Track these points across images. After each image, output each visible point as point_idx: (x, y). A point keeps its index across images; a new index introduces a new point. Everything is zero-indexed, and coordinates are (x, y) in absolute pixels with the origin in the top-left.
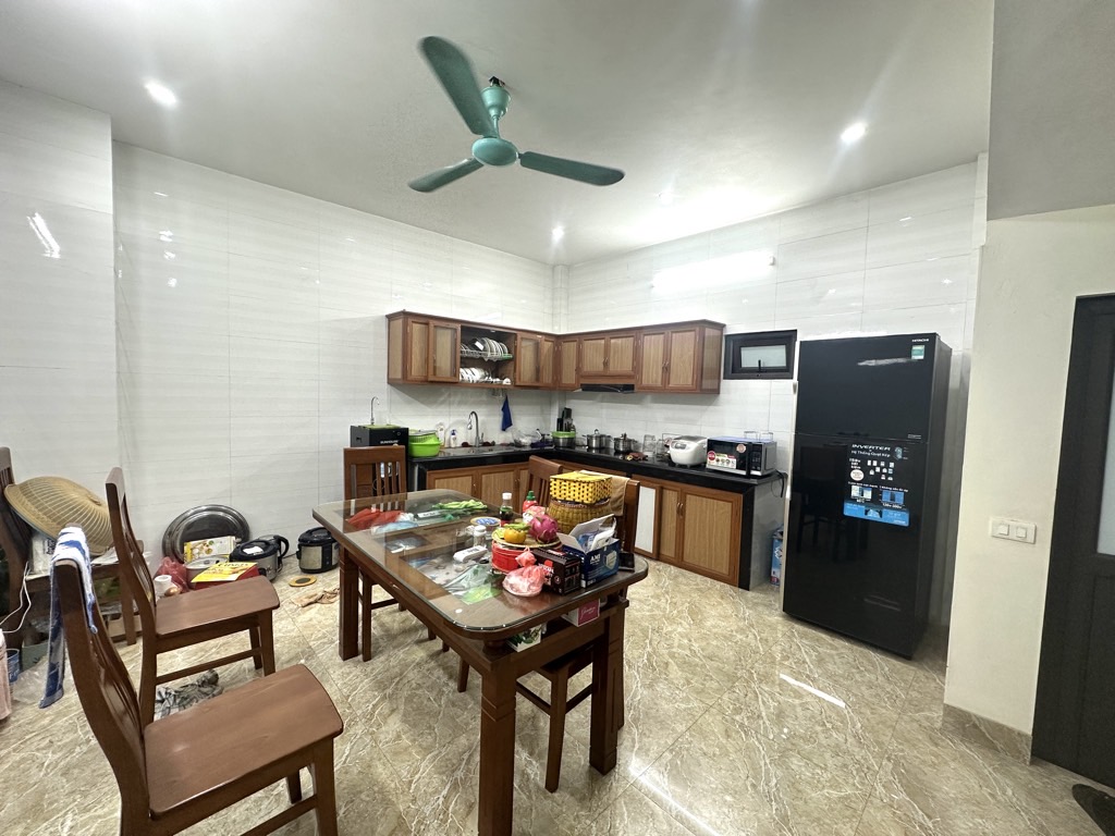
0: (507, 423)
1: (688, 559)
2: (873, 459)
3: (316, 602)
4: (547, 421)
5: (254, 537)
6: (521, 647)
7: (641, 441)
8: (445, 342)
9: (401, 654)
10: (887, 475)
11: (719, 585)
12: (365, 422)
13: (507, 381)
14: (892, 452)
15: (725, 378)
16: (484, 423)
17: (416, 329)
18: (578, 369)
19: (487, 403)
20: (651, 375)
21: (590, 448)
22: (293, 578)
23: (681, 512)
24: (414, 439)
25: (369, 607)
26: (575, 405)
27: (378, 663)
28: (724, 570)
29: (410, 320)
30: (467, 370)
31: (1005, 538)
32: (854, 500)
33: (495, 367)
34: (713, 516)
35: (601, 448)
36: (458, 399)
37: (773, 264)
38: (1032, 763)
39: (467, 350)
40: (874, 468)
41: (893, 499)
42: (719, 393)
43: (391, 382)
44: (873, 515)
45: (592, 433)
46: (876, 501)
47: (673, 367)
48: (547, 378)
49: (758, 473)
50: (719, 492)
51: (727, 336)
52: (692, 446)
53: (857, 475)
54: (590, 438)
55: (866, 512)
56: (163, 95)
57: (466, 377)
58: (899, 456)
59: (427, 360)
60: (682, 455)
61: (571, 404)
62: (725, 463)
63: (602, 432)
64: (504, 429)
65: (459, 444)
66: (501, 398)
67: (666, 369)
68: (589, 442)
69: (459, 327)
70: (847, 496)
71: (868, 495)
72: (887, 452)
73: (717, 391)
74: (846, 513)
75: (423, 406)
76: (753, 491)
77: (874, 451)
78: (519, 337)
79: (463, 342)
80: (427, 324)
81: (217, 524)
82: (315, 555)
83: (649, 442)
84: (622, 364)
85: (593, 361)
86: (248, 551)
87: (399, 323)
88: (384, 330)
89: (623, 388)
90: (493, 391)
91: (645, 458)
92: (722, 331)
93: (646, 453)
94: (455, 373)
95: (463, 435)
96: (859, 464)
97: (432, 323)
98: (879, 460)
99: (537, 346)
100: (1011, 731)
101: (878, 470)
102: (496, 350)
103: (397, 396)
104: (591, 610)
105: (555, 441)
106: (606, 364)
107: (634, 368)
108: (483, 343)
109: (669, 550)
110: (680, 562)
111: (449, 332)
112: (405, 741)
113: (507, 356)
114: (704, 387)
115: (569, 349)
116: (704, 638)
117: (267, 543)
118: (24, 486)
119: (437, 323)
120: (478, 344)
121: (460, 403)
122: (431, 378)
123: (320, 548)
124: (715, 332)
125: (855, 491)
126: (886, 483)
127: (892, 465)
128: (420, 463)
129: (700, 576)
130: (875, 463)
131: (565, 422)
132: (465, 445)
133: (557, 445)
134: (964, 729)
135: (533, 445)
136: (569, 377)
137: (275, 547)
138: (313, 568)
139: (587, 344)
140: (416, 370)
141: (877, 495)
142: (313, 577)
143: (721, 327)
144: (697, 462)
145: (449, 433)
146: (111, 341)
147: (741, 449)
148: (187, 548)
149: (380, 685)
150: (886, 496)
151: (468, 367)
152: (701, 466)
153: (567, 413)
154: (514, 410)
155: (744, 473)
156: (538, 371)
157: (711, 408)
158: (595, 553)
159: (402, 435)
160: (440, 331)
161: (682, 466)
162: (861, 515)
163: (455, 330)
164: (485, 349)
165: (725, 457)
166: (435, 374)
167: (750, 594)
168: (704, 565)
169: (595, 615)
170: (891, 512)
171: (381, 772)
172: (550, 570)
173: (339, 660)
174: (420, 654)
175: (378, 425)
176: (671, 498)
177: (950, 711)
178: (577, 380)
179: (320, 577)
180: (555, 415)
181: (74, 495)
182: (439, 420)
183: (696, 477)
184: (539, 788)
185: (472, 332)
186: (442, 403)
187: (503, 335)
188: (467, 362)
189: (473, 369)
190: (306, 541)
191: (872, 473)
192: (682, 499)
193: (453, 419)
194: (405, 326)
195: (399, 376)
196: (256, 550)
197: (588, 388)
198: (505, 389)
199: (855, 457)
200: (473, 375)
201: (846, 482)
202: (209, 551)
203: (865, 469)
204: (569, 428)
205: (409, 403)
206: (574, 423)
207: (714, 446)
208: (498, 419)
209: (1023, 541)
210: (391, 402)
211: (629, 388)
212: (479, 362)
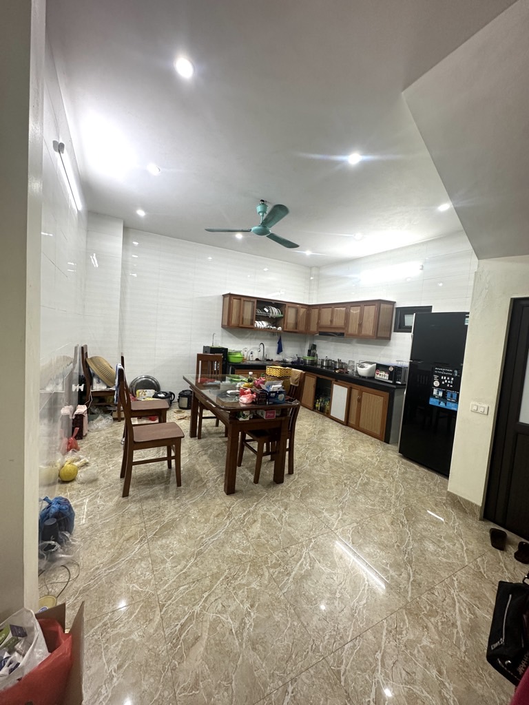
0: (280, 350)
1: (362, 426)
2: (444, 375)
3: (183, 419)
4: (302, 351)
5: (162, 390)
6: (241, 419)
7: (347, 363)
8: (248, 309)
9: (213, 439)
10: (450, 384)
11: (373, 439)
12: (210, 345)
13: (280, 328)
14: (453, 372)
15: (395, 331)
16: (267, 349)
17: (235, 301)
18: (318, 323)
19: (270, 339)
20: (353, 329)
21: (322, 366)
22: (175, 410)
23: (359, 401)
24: (230, 353)
25: (201, 418)
26: (317, 342)
27: (203, 441)
28: (378, 432)
29: (232, 298)
30: (260, 322)
31: (476, 412)
32: (434, 397)
33: (274, 321)
34: (374, 403)
35: (328, 367)
36: (255, 336)
37: (422, 269)
38: (480, 520)
39: (259, 312)
40: (444, 380)
41: (452, 396)
42: (390, 339)
43: (223, 326)
44: (442, 404)
45: (325, 358)
46: (444, 398)
47: (364, 324)
48: (302, 328)
49: (399, 383)
50: (378, 391)
51: (397, 308)
52: (369, 367)
53: (436, 383)
54: (323, 360)
55: (439, 403)
56: (141, 213)
57: (258, 325)
58: (456, 375)
59: (239, 317)
60: (363, 371)
61: (316, 342)
62: (383, 376)
63: (329, 358)
64: (278, 353)
65: (254, 359)
66: (277, 337)
67: (360, 325)
68: (322, 362)
69: (255, 301)
70: (430, 394)
71: (441, 394)
72: (450, 372)
73: (389, 338)
74: (430, 403)
75: (237, 339)
76: (394, 391)
77: (445, 371)
78: (287, 306)
79: (257, 308)
80: (240, 299)
81: (148, 384)
82: (185, 401)
83: (351, 364)
84: (339, 321)
85: (326, 320)
86: (159, 395)
87: (227, 299)
88: (221, 302)
89: (338, 335)
90: (274, 333)
91: (347, 373)
92: (394, 305)
93: (348, 370)
94: (252, 323)
95: (257, 355)
96: (438, 378)
97: (242, 299)
98: (447, 376)
99: (297, 312)
100: (472, 504)
101: (446, 381)
102: (275, 312)
103: (226, 333)
104: (272, 415)
105: (305, 360)
106: (331, 321)
107: (345, 324)
108: (268, 309)
109: (352, 422)
110: (357, 428)
111: (251, 303)
112: (208, 462)
113: (281, 315)
114: (378, 335)
115: (315, 312)
116: (350, 456)
117: (167, 393)
118: (91, 359)
119: (245, 299)
120: (265, 309)
121: (256, 339)
122: (241, 326)
123: (187, 399)
124: (389, 306)
125: (435, 392)
126: (449, 388)
127: (452, 379)
128: (233, 365)
129: (365, 435)
130: (445, 378)
131: (312, 351)
132: (257, 359)
133: (305, 364)
134: (454, 503)
135: (292, 362)
136: (313, 328)
137: (169, 396)
138: (184, 407)
139: (324, 310)
140: (234, 321)
141: (445, 394)
142: (183, 411)
143: (393, 303)
144: (371, 375)
145: (249, 353)
146: (118, 306)
147: (391, 369)
148: (137, 392)
149: (202, 446)
150: (449, 395)
151: (260, 320)
152: (373, 378)
153: (314, 347)
154: (284, 343)
155: (391, 382)
156: (296, 324)
157: (386, 347)
158: (273, 392)
159: (225, 351)
160: (246, 303)
161: (364, 377)
162: (437, 405)
163: (254, 302)
164: (269, 312)
165: (383, 373)
166: (242, 323)
167: (388, 445)
168: (368, 429)
169: (273, 416)
170: (451, 403)
171: (198, 467)
172: (255, 396)
173: (189, 437)
174: (220, 440)
175: (215, 346)
176: (355, 393)
177: (449, 494)
178: (318, 329)
179: (186, 411)
180: (307, 348)
181: (105, 364)
182: (246, 347)
183: (368, 383)
184: (251, 482)
185: (262, 303)
186: (247, 338)
187: (279, 305)
188: (259, 318)
189: (263, 322)
190: (182, 395)
191: (443, 383)
192: (361, 394)
193: (252, 346)
194: (230, 300)
195: (226, 324)
196: (162, 395)
197: (322, 334)
198: (279, 333)
199: (437, 374)
200: (262, 324)
201: (431, 387)
202: (145, 395)
203: (440, 381)
204: (314, 355)
205: (231, 337)
206: (317, 353)
207: (380, 367)
208: (275, 348)
209: (482, 413)
210: (222, 336)
211: (342, 334)
212: (266, 318)
